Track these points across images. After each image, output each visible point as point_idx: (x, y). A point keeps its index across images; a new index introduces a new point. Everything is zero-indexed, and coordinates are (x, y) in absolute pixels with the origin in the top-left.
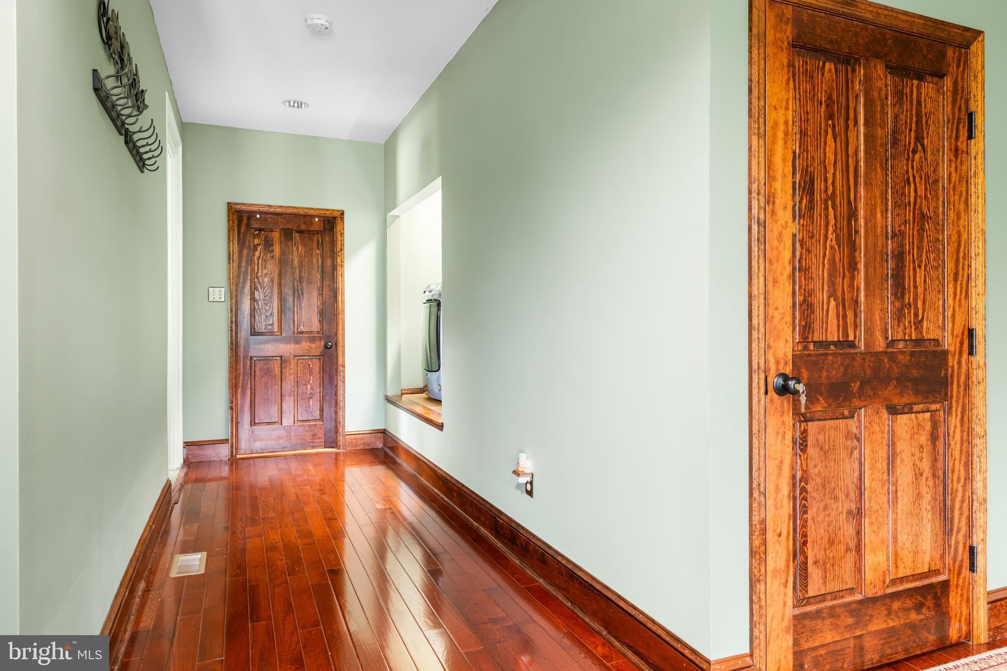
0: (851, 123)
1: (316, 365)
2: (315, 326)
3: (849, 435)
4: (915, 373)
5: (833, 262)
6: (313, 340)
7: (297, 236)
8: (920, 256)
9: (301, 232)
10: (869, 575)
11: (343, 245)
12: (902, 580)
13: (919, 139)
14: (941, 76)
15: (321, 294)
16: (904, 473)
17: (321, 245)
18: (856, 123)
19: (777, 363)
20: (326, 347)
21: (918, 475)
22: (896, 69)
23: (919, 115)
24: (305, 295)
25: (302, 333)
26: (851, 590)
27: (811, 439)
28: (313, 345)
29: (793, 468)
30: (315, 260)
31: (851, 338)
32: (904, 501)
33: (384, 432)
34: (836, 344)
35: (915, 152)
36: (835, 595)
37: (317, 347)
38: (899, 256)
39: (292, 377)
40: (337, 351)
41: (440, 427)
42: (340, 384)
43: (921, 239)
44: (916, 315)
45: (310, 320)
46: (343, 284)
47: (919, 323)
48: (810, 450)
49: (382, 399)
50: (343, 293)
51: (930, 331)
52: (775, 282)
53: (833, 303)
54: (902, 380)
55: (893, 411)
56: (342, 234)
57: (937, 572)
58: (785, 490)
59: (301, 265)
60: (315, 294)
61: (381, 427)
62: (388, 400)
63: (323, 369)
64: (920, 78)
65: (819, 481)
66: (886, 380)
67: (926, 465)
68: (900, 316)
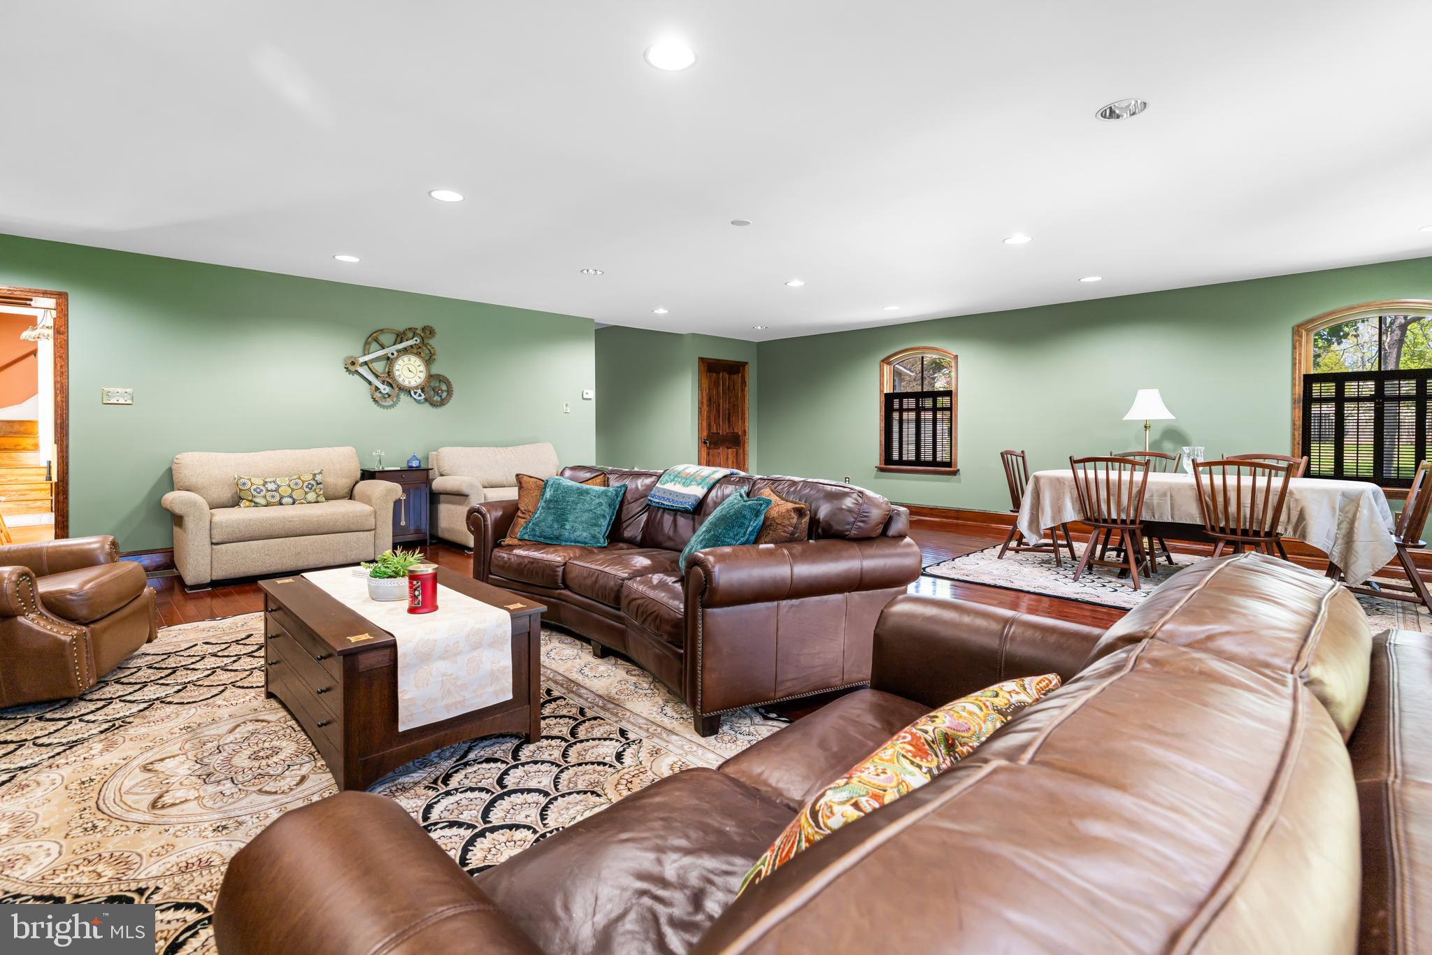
3: (718, 453)
4: (732, 440)
5: (715, 416)
8: (734, 414)
13: (734, 388)
14: (739, 373)
16: (730, 462)
18: (720, 385)
19: (704, 437)
22: (730, 373)
23: (734, 383)
27: (710, 453)
29: (706, 459)
31: (719, 432)
34: (716, 433)
35: (733, 391)
38: (729, 414)
43: (734, 409)
44: (733, 427)
47: (733, 429)
48: (710, 456)
51: (736, 431)
52: (703, 420)
53: (715, 425)
54: (729, 442)
55: (728, 448)
64: (734, 374)
66: (726, 441)
68: (729, 427)
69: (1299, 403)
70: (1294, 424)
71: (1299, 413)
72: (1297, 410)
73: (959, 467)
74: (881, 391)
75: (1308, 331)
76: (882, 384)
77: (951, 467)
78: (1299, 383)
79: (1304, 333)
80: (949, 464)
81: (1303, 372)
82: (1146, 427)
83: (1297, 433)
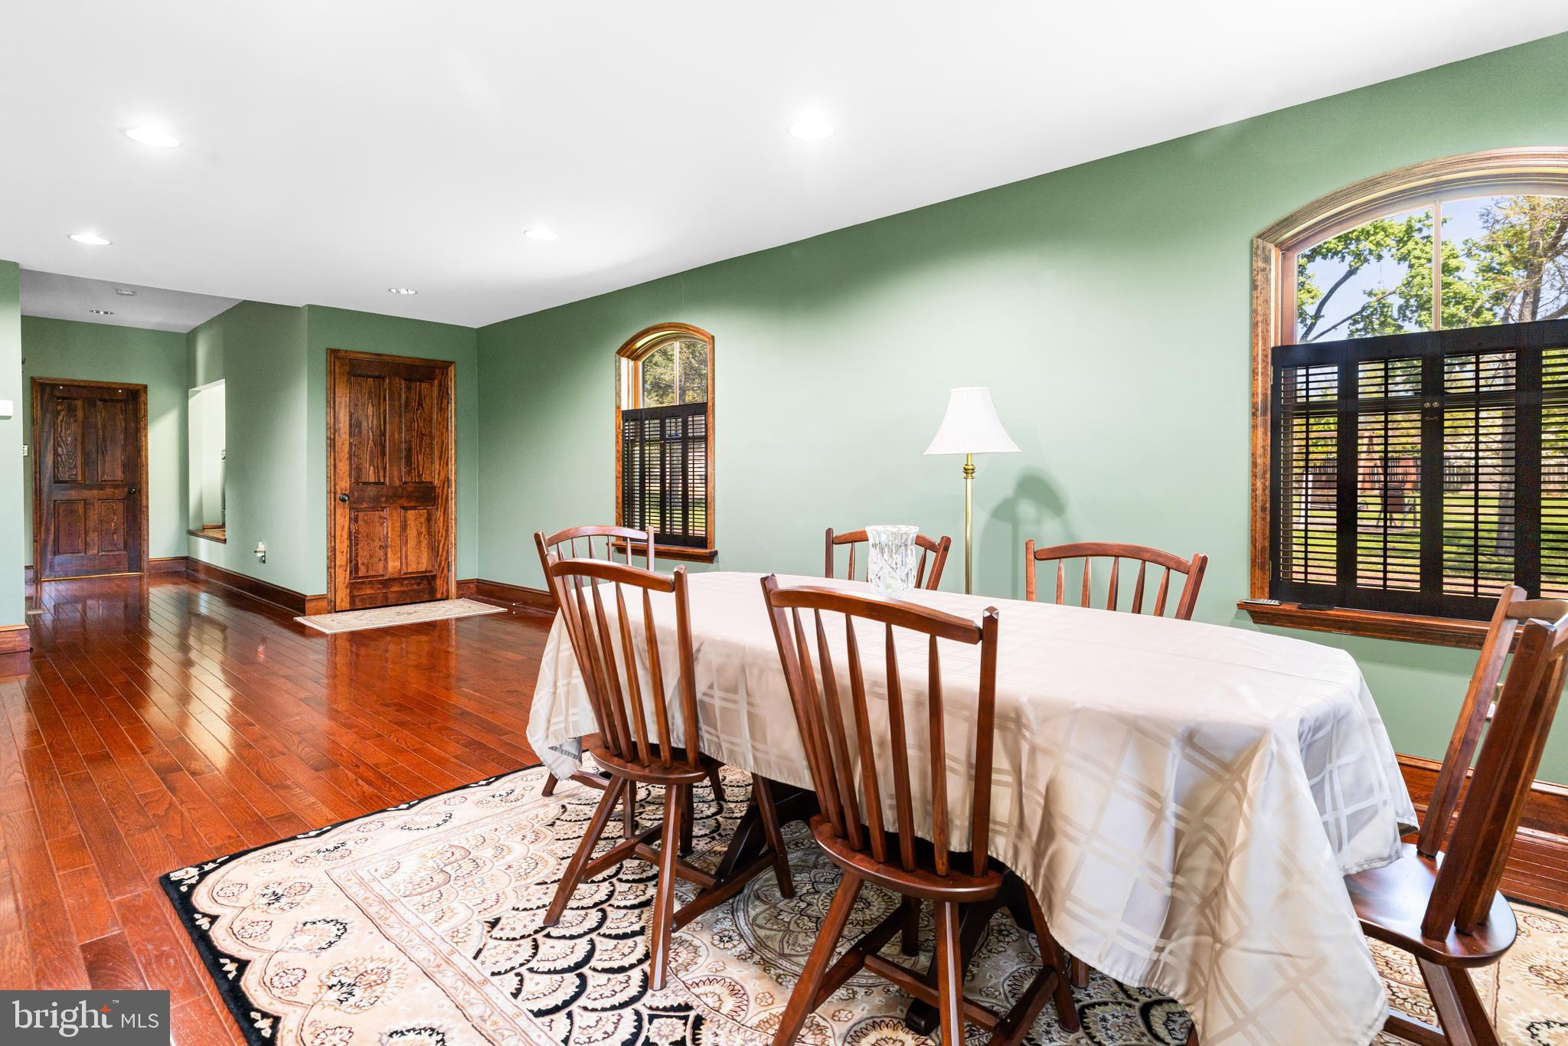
0: (382, 401)
1: (120, 507)
2: (119, 475)
3: (381, 517)
4: (416, 494)
5: (372, 452)
6: (116, 487)
7: (99, 403)
8: (420, 450)
9: (104, 401)
10: (390, 569)
11: (146, 411)
12: (410, 573)
13: (420, 404)
14: (433, 380)
15: (124, 451)
16: (412, 533)
17: (125, 412)
18: (385, 400)
19: (342, 490)
20: (130, 493)
21: (419, 534)
22: (409, 380)
23: (420, 396)
24: (109, 452)
25: (105, 481)
26: (383, 576)
27: (360, 518)
28: (117, 491)
29: (349, 528)
30: (118, 424)
31: (382, 480)
32: (412, 543)
33: (186, 558)
34: (374, 483)
35: (417, 409)
36: (373, 576)
37: (120, 493)
38: (409, 450)
39: (96, 516)
40: (141, 496)
41: (225, 541)
42: (144, 521)
43: (421, 442)
44: (419, 472)
45: (113, 471)
46: (147, 443)
47: (420, 476)
48: (360, 522)
49: (184, 531)
50: (147, 450)
51: (426, 478)
52: (340, 460)
53: (372, 468)
54: (409, 497)
55: (406, 509)
56: (146, 404)
57: (431, 571)
58: (345, 536)
59: (104, 426)
60: (118, 452)
61: (184, 554)
62: (191, 533)
63: (127, 509)
64: (421, 381)
65: (365, 534)
66: (401, 497)
67: (424, 530)
68: (409, 473)
69: (1264, 413)
70: (1254, 464)
71: (1263, 438)
72: (1260, 431)
73: (717, 548)
74: (618, 407)
75: (1286, 248)
76: (618, 395)
77: (706, 547)
78: (1265, 368)
79: (1275, 254)
80: (703, 542)
81: (1273, 345)
82: (966, 471)
83: (1259, 484)
